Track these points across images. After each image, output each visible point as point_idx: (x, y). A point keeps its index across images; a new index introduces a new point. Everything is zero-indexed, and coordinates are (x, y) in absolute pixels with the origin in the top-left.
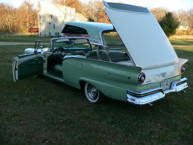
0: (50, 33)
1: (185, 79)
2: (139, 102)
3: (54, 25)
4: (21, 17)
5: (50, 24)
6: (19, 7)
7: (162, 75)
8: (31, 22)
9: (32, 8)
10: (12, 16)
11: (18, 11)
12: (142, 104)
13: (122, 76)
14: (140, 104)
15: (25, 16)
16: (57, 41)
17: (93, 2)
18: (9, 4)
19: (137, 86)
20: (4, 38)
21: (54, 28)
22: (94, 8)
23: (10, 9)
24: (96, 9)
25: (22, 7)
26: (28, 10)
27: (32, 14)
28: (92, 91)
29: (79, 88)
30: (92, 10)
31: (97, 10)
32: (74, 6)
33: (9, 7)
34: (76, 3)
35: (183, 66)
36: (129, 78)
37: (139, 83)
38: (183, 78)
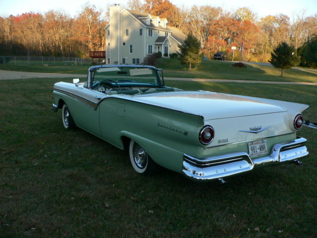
0: (124, 60)
1: (303, 140)
2: (201, 175)
3: (131, 46)
4: (80, 32)
5: (124, 44)
6: (77, 16)
7: (252, 131)
8: (96, 41)
9: (98, 18)
10: (66, 31)
11: (75, 23)
12: (205, 179)
13: (176, 131)
14: (202, 179)
15: (85, 31)
16: (99, 71)
17: (199, 9)
18: (61, 13)
19: (199, 148)
20: (49, 66)
21: (131, 52)
22: (201, 18)
23: (63, 21)
24: (203, 20)
25: (83, 17)
26: (91, 21)
27: (98, 28)
28: (140, 154)
29: (122, 148)
30: (197, 22)
31: (205, 22)
32: (166, 15)
33: (61, 17)
34: (171, 10)
35: (298, 117)
36: (186, 133)
37: (201, 142)
38: (300, 138)
